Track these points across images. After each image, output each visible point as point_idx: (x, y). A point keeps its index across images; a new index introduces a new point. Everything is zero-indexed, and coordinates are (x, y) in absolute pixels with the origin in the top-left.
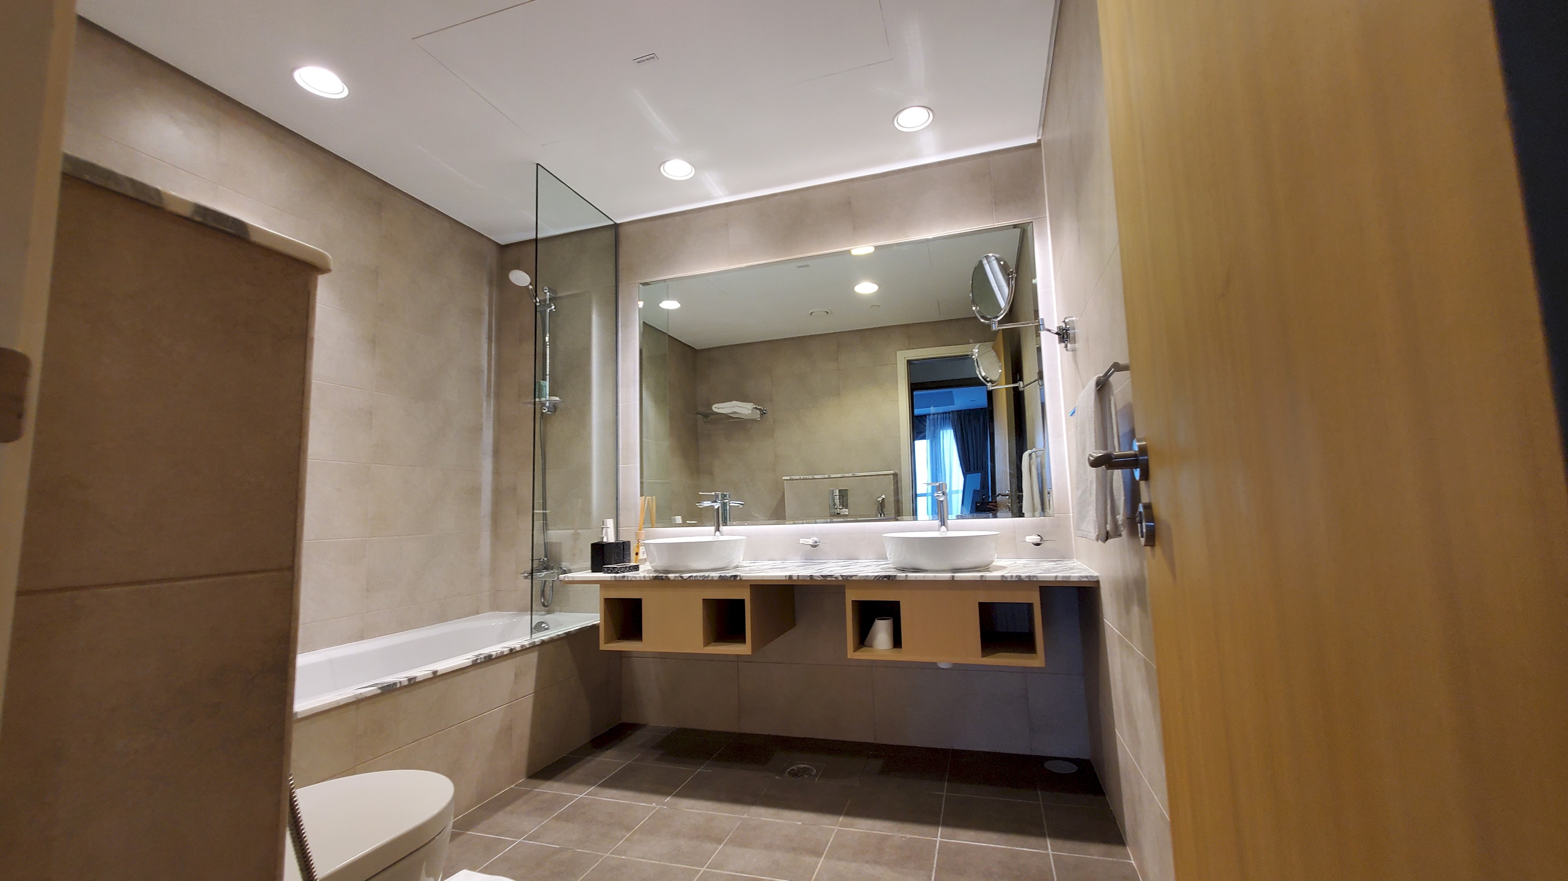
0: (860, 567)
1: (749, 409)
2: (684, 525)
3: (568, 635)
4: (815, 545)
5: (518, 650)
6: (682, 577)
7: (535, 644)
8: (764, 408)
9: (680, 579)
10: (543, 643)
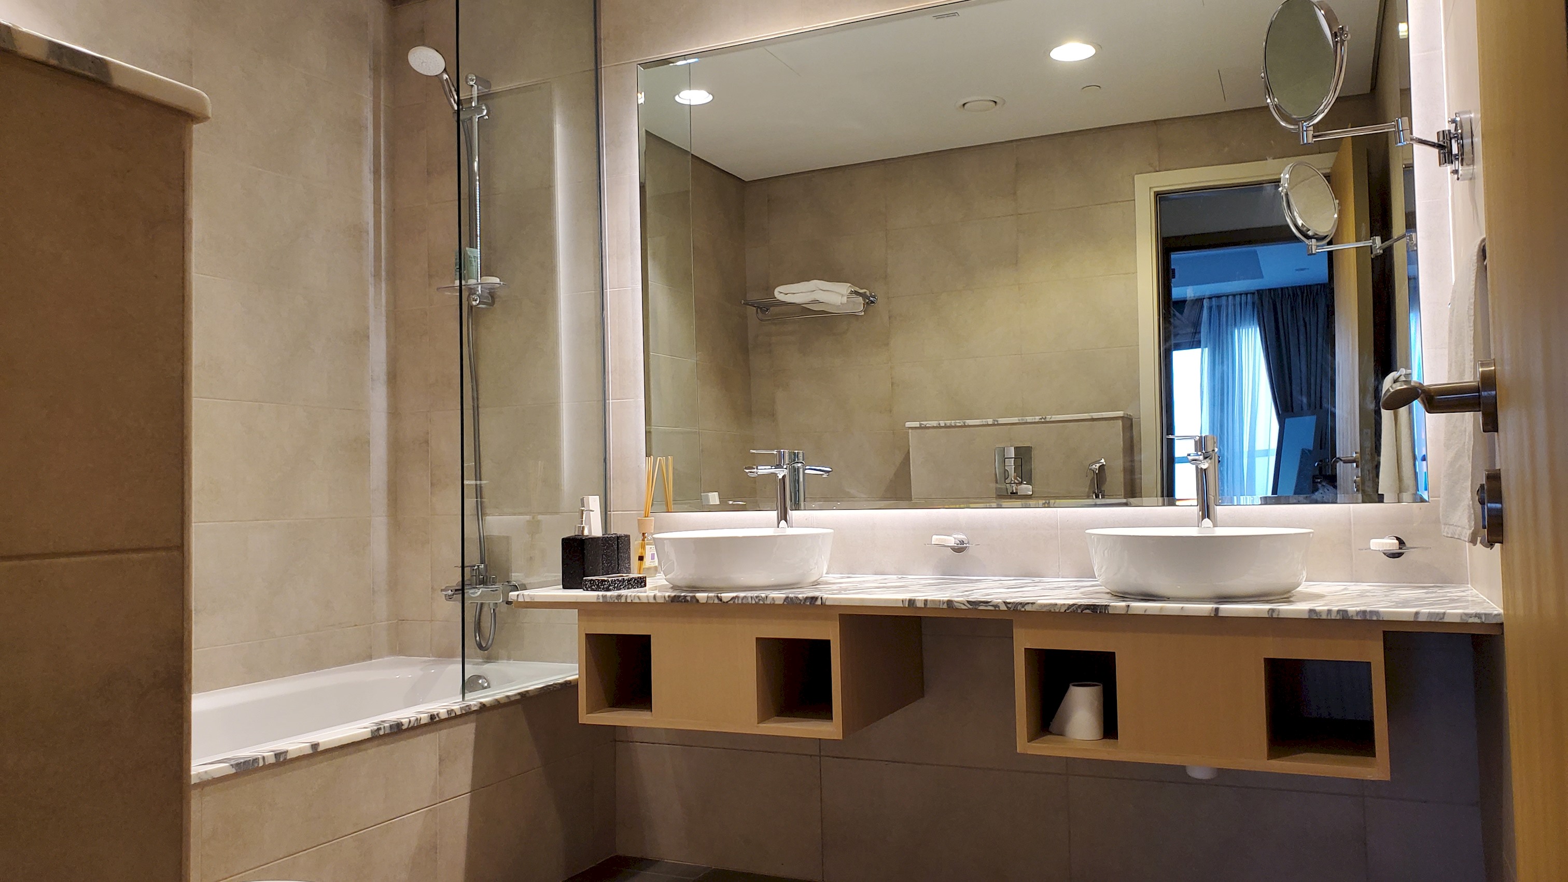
0: (1043, 589)
1: (843, 295)
2: (723, 507)
3: (524, 697)
4: (962, 548)
5: (443, 718)
6: (720, 599)
7: (470, 709)
8: (871, 294)
9: (716, 601)
10: (483, 707)
